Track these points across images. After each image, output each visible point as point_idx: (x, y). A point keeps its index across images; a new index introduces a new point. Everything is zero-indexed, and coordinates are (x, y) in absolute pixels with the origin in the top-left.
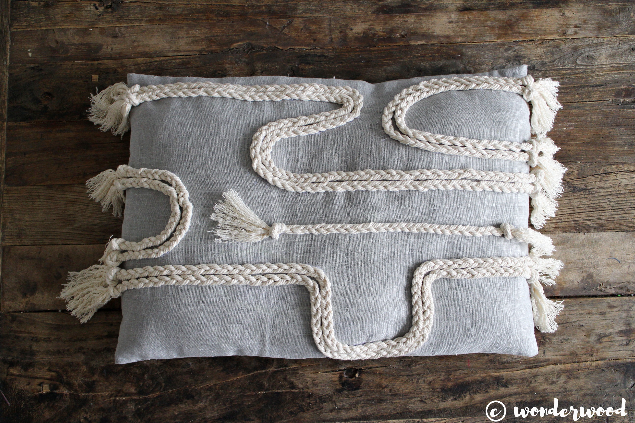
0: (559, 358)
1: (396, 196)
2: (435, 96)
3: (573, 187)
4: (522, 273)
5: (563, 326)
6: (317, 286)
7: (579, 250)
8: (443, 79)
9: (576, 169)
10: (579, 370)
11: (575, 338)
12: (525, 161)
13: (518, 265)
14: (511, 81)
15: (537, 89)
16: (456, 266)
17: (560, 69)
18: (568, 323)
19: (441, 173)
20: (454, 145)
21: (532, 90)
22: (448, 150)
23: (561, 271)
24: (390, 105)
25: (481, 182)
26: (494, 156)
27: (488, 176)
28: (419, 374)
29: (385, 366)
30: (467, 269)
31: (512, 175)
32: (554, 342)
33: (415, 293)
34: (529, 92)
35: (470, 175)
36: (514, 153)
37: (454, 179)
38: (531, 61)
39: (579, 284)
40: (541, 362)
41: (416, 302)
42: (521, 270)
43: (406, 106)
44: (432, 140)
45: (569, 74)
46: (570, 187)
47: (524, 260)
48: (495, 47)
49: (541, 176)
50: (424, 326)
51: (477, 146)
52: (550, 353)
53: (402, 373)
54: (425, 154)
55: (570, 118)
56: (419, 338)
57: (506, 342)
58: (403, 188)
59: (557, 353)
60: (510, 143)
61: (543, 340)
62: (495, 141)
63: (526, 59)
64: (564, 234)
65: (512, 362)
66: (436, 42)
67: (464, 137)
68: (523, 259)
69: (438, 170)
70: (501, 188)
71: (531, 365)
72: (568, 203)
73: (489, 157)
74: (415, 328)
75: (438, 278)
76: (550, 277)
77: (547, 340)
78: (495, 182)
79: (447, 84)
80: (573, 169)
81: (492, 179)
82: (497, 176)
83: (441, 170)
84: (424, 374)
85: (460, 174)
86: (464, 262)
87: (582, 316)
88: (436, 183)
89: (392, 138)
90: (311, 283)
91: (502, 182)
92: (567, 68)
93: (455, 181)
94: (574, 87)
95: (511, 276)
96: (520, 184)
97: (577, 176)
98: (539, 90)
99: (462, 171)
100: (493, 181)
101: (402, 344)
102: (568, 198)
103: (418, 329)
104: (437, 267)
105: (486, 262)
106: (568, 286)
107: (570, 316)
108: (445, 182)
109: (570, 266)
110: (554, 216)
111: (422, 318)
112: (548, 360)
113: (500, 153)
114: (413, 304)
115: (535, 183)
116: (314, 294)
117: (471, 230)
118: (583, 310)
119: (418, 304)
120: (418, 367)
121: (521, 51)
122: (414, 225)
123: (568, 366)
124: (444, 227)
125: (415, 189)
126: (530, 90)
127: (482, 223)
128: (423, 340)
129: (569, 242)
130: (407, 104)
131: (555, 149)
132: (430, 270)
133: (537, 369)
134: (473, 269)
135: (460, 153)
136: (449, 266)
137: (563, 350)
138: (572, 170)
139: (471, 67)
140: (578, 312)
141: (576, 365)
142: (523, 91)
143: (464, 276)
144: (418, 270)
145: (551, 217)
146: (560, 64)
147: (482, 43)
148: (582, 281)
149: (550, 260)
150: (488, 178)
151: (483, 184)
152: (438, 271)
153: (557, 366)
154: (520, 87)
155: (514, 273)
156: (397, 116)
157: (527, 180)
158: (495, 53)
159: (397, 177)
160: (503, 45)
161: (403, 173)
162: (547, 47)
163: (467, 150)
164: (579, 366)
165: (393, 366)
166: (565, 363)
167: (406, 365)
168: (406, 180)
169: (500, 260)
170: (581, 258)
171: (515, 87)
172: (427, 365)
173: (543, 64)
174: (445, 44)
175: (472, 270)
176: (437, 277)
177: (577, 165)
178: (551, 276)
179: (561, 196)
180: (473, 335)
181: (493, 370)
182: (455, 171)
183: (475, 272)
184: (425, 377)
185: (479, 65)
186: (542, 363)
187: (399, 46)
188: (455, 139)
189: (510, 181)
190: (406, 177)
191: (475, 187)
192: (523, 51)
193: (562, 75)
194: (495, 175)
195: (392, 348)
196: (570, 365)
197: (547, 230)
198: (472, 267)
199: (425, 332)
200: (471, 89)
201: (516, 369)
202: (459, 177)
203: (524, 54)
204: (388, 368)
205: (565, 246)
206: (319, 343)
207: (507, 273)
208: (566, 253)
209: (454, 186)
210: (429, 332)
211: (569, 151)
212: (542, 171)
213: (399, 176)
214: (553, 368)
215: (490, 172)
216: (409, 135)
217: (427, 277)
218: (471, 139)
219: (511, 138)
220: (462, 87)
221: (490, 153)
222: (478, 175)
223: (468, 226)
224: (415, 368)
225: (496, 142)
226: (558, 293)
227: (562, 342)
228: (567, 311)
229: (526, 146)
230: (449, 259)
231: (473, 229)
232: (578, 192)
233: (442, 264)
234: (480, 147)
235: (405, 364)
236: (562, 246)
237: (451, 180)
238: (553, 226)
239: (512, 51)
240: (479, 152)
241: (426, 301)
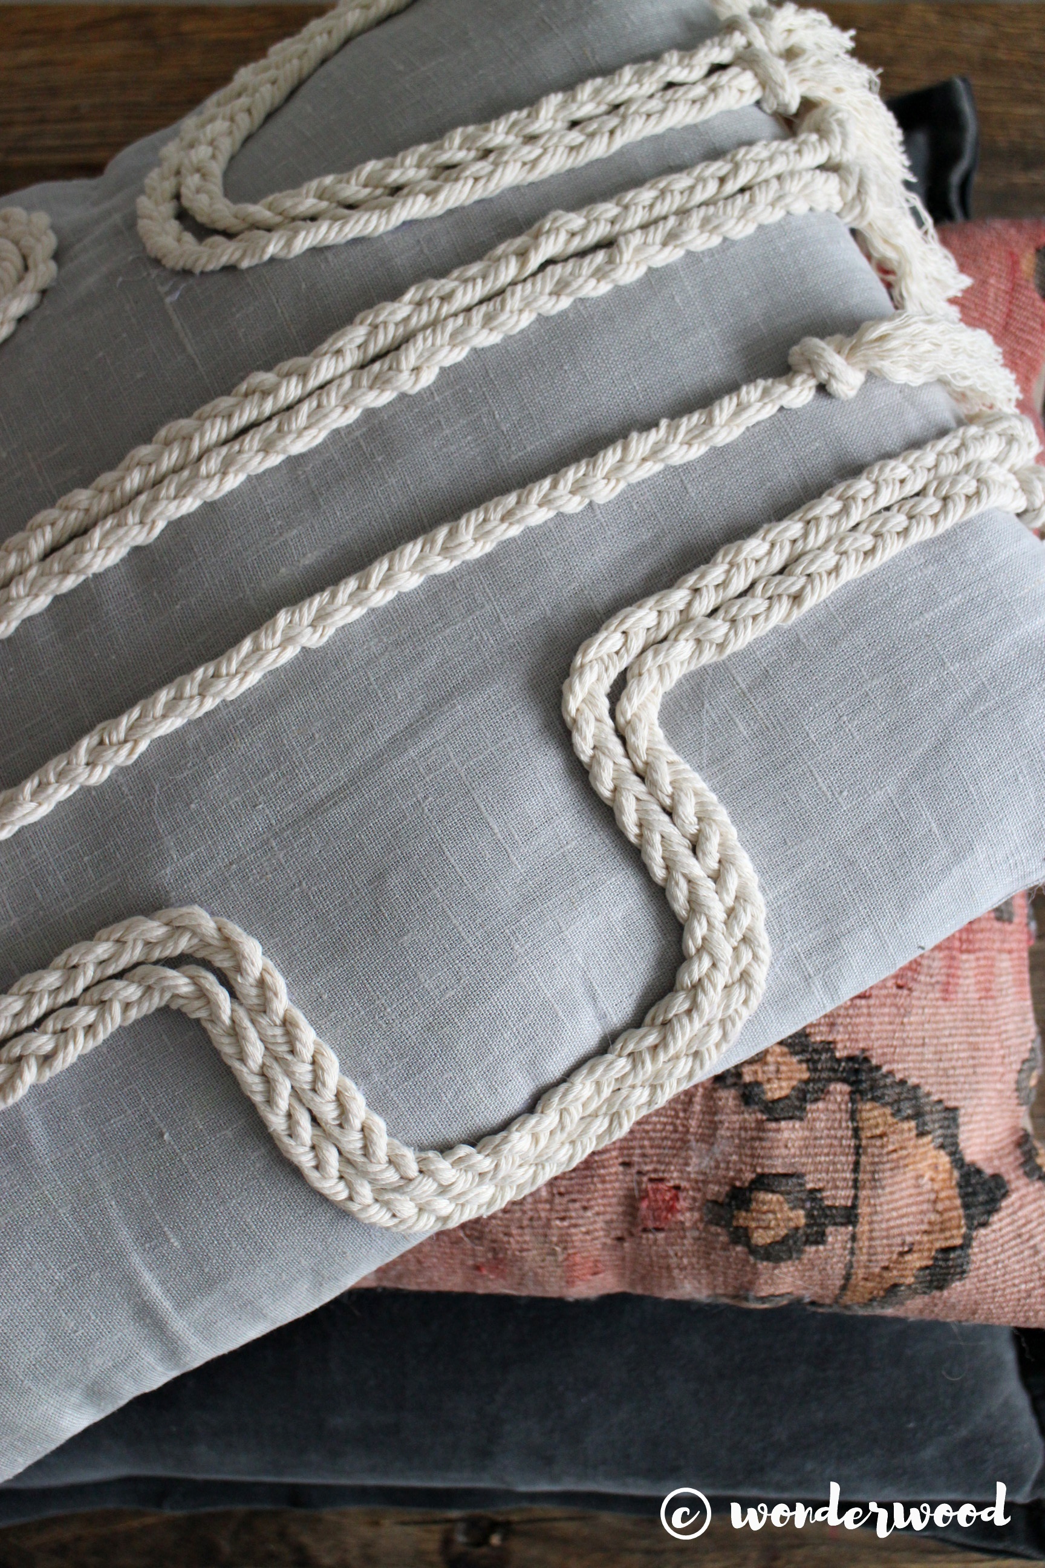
4: (978, 494)
6: (210, 981)
12: (748, 99)
16: (709, 597)
19: (447, 285)
20: (446, 167)
22: (432, 193)
25: (621, 241)
27: (632, 209)
30: (759, 588)
31: (723, 167)
33: (616, 789)
35: (563, 238)
36: (688, 88)
37: (514, 284)
41: (640, 823)
43: (213, 154)
44: (355, 191)
50: (730, 901)
51: (532, 131)
56: (738, 960)
60: (650, 61)
62: (589, 82)
69: (431, 282)
70: (709, 228)
75: (668, 687)
78: (673, 220)
81: (656, 215)
82: (667, 198)
85: (524, 254)
86: (730, 566)
88: (449, 332)
90: (180, 982)
91: (703, 204)
93: (520, 286)
96: (773, 178)
99: (525, 241)
100: (666, 217)
101: (684, 1019)
103: (711, 926)
104: (638, 641)
108: (483, 311)
113: (636, 114)
114: (633, 839)
115: (833, 163)
116: (214, 1018)
117: (683, 431)
119: (651, 829)
124: (573, 474)
132: (620, 668)
134: (780, 573)
135: (481, 182)
136: (685, 613)
143: (761, 621)
144: (573, 692)
151: (631, 245)
152: (650, 654)
155: (944, 506)
157: (795, 160)
159: (291, 390)
161: (304, 362)
163: (501, 161)
168: (333, 380)
169: (864, 486)
176: (662, 681)
182: (499, 253)
183: (796, 585)
188: (438, 147)
189: (729, 188)
190: (323, 370)
191: (608, 269)
194: (657, 193)
195: (654, 1061)
198: (774, 569)
202: (523, 267)
206: (350, 1198)
209: (525, 307)
210: (762, 914)
213: (295, 380)
215: (631, 195)
216: (259, 222)
217: (623, 704)
218: (498, 115)
221: (599, 131)
222: (593, 225)
223: (665, 422)
225: (597, 85)
229: (719, 50)
230: (667, 582)
231: (690, 426)
233: (650, 617)
234: (548, 127)
237: (502, 292)
240: (556, 147)
241: (672, 797)
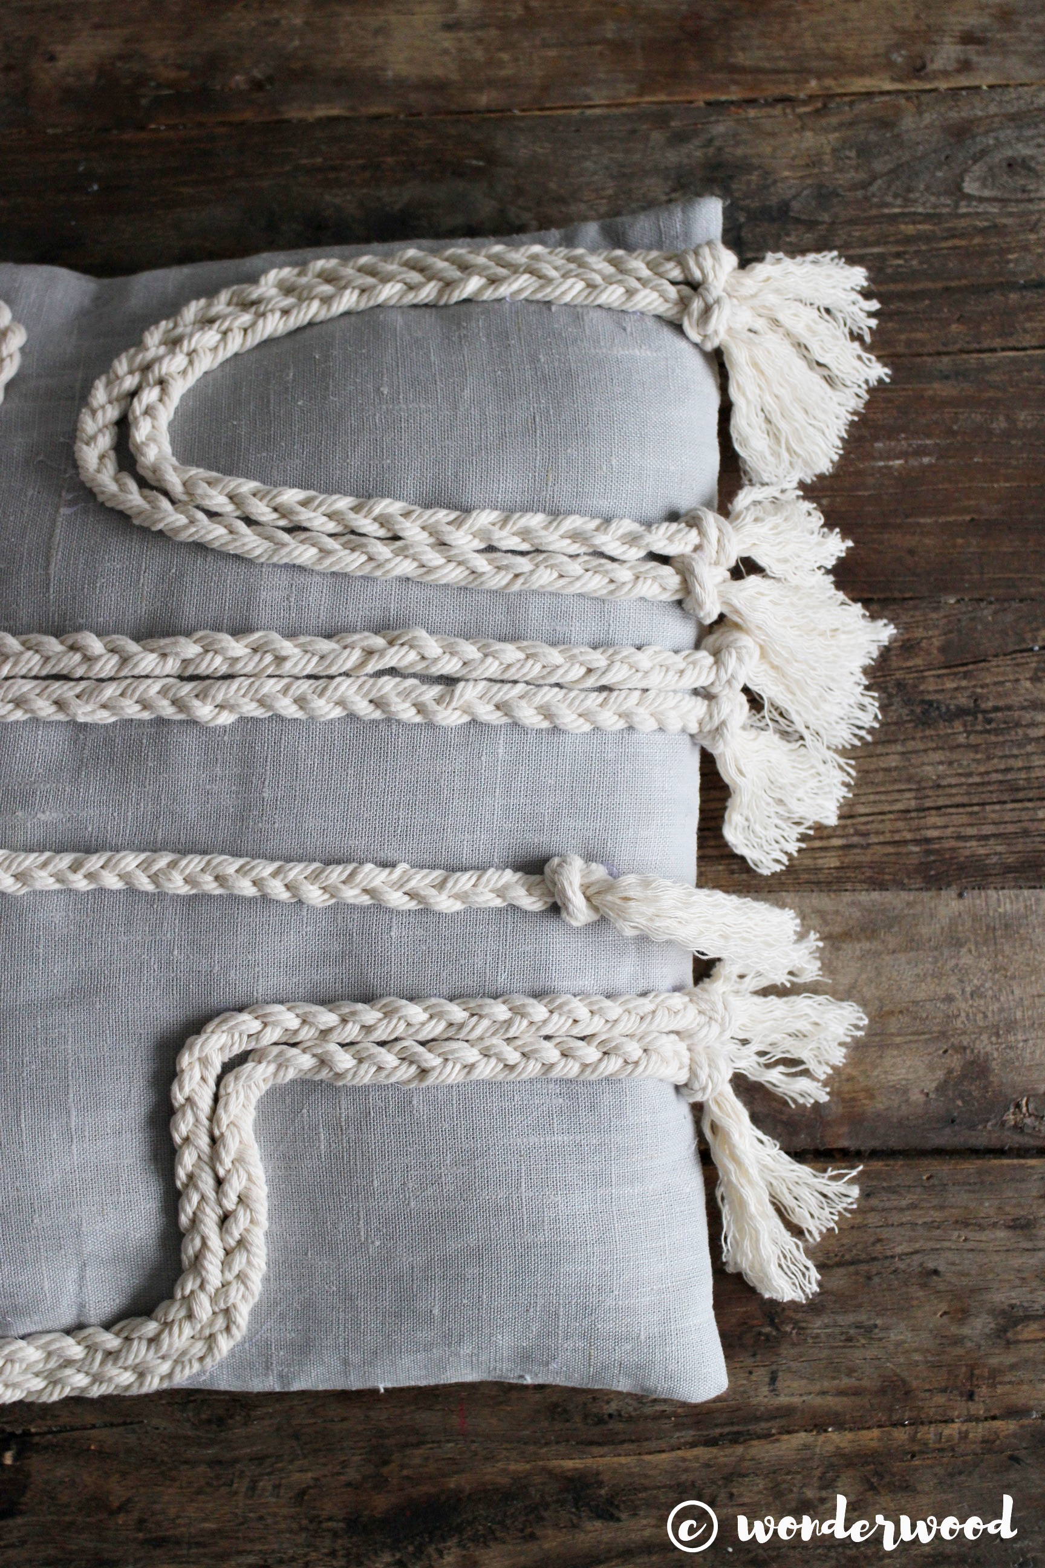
0: (831, 1401)
1: (109, 742)
2: (315, 330)
3: (923, 702)
4: (636, 1063)
5: (857, 1273)
7: (936, 961)
8: (364, 260)
9: (936, 627)
10: (913, 1456)
11: (902, 1325)
12: (668, 597)
13: (620, 1028)
14: (638, 265)
15: (746, 298)
16: (352, 1031)
17: (893, 218)
18: (875, 1259)
19: (287, 647)
20: (353, 532)
21: (718, 301)
22: (325, 552)
23: (857, 1049)
24: (121, 366)
25: (461, 684)
26: (521, 580)
27: (490, 659)
28: (259, 1459)
29: (125, 1424)
30: (399, 1046)
31: (598, 659)
32: (817, 1336)
33: (187, 1140)
34: (707, 311)
35: (413, 656)
36: (615, 565)
37: (347, 674)
38: (775, 182)
39: (926, 1103)
40: (757, 1419)
41: (191, 1177)
42: (634, 1050)
43: (184, 372)
44: (262, 511)
45: (927, 238)
46: (907, 702)
47: (652, 1007)
48: (629, 126)
49: (740, 659)
50: (230, 1276)
51: (447, 539)
52: (796, 1384)
53: (191, 1453)
54: (231, 571)
55: (923, 421)
56: (211, 1323)
57: (580, 1344)
58: (132, 710)
59: (826, 1384)
60: (597, 522)
61: (767, 1329)
62: (530, 515)
63: (754, 177)
64: (875, 895)
65: (639, 1417)
66: (388, 109)
67: (397, 498)
68: (646, 1005)
69: (275, 636)
70: (546, 712)
71: (718, 1431)
72: (896, 768)
73: (500, 580)
74: (190, 1285)
75: (279, 1081)
76: (806, 1073)
77: (788, 1329)
78: (520, 688)
79: (370, 280)
80: (926, 629)
81: (508, 675)
82: (530, 662)
83: (291, 634)
84: (279, 1458)
85: (369, 653)
86: (386, 1015)
87: (938, 1232)
88: (265, 690)
89: (102, 504)
91: (558, 685)
92: (920, 210)
93: (349, 681)
94: (947, 289)
95: (588, 1075)
96: (637, 693)
97: (942, 658)
98: (756, 302)
99: (379, 642)
100: (515, 682)
101: (144, 1344)
102: (899, 748)
103: (202, 1287)
104: (272, 1035)
105: (481, 1017)
106: (880, 1106)
107: (885, 1233)
108: (305, 686)
109: (893, 1026)
110: (832, 820)
111: (215, 1243)
112: (787, 1412)
113: (552, 567)
114: (179, 1184)
115: (714, 690)
117: (413, 884)
118: (942, 1208)
119: (196, 1188)
120: (256, 1427)
121: (737, 144)
122: (173, 865)
123: (870, 1438)
124: (296, 871)
125: (181, 717)
126: (711, 300)
127: (466, 855)
128: (228, 1329)
129: (895, 929)
130: (191, 363)
131: (836, 546)
132: (244, 1047)
133: (739, 1450)
134: (423, 1044)
135: (373, 564)
136: (325, 1033)
137: (850, 1372)
138: (919, 633)
139: (529, 210)
140: (921, 1217)
141: (901, 1435)
142: (684, 303)
143: (384, 1074)
144: (191, 1049)
145: (819, 827)
146: (896, 196)
147: (576, 112)
148: (941, 1089)
149: (802, 1003)
150: (493, 668)
151: (467, 693)
152: (276, 1050)
153: (822, 1438)
154: (672, 292)
155: (600, 1060)
156: (138, 413)
157: (672, 677)
158: (627, 151)
159: (108, 665)
160: (660, 118)
161: (132, 647)
162: (841, 125)
163: (403, 552)
164: (913, 1439)
165: (155, 1422)
166: (859, 1425)
167: (209, 1421)
168: (147, 677)
169: (539, 1011)
170: (941, 992)
171: (648, 291)
172: (295, 1422)
173: (824, 196)
174: (425, 117)
175: (421, 1049)
176: (275, 1074)
177: (942, 613)
178: (812, 1065)
179: (869, 738)
180: (436, 1311)
181: (561, 1448)
182: (349, 640)
183: (431, 1060)
184: (282, 1470)
185: (561, 200)
186: (764, 1425)
187: (242, 123)
188: (356, 509)
189: (591, 682)
190: (142, 665)
191: (432, 706)
192: (745, 142)
193: (897, 242)
194: (522, 656)
195: (103, 1363)
196: (876, 1432)
197: (804, 876)
198: (421, 1037)
199: (231, 1301)
200: (467, 301)
201: (653, 1445)
202: (363, 664)
203: (745, 157)
204: (134, 1431)
205: (875, 945)
207: (571, 1062)
208: (879, 974)
209: (341, 703)
210: (253, 1301)
211: (911, 552)
212: (745, 641)
213: (115, 659)
214: (806, 1447)
215: (498, 646)
216: (169, 488)
217: (230, 1078)
218: (427, 506)
219: (604, 505)
220: (428, 292)
221: (507, 568)
222: (447, 656)
223: (402, 867)
224: (240, 1431)
225: (535, 520)
226: (839, 1136)
227: (849, 1339)
228: (873, 1209)
229: (670, 539)
230: (327, 1001)
231: (422, 880)
232: (941, 724)
233: (293, 1022)
234: (464, 540)
235: (204, 1416)
236: (866, 945)
237: (331, 677)
238: (831, 861)
239: (697, 142)
240: (460, 564)
241: (228, 1171)
